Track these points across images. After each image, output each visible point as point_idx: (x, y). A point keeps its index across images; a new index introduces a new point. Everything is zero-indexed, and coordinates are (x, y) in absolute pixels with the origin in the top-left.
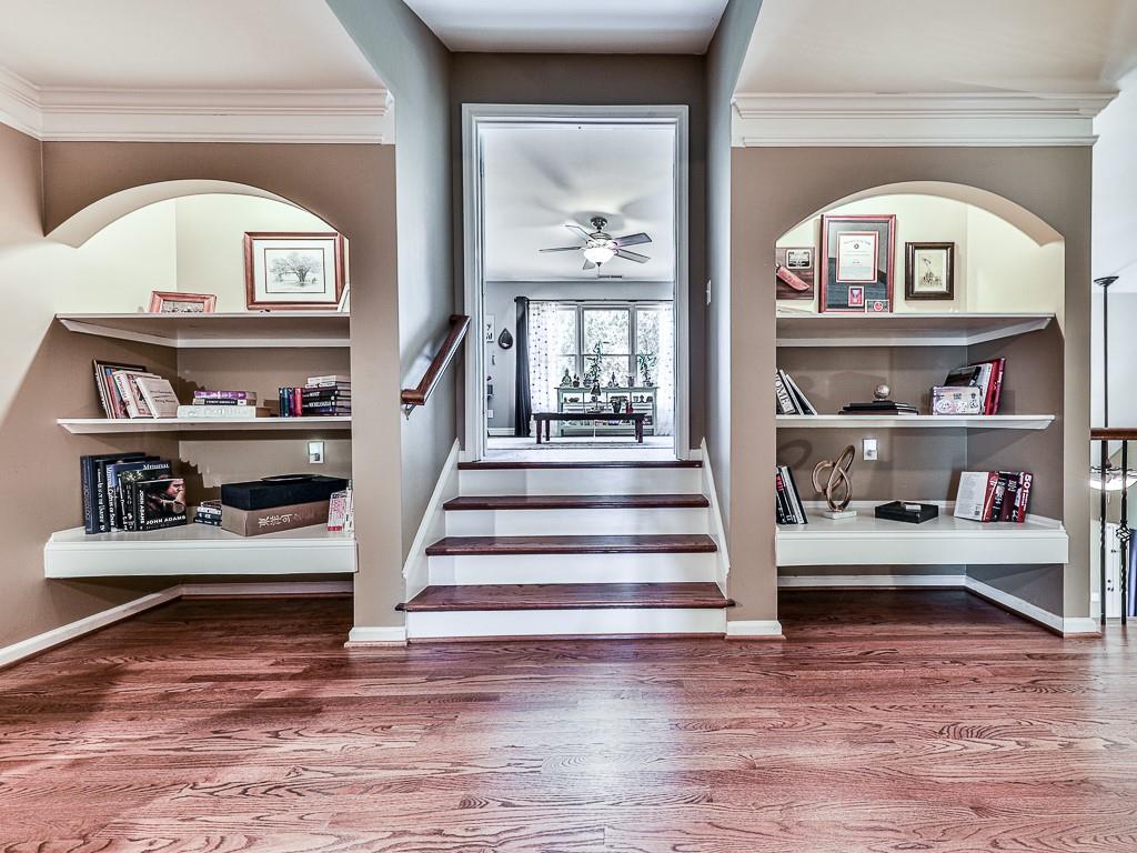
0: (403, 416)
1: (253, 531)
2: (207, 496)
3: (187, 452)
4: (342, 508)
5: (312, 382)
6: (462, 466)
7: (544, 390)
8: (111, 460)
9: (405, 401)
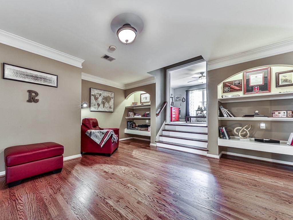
0: (156, 117)
1: (141, 130)
2: (137, 126)
3: (135, 121)
4: (150, 128)
5: (147, 113)
6: (166, 125)
7: (193, 111)
8: (129, 121)
9: (156, 115)
